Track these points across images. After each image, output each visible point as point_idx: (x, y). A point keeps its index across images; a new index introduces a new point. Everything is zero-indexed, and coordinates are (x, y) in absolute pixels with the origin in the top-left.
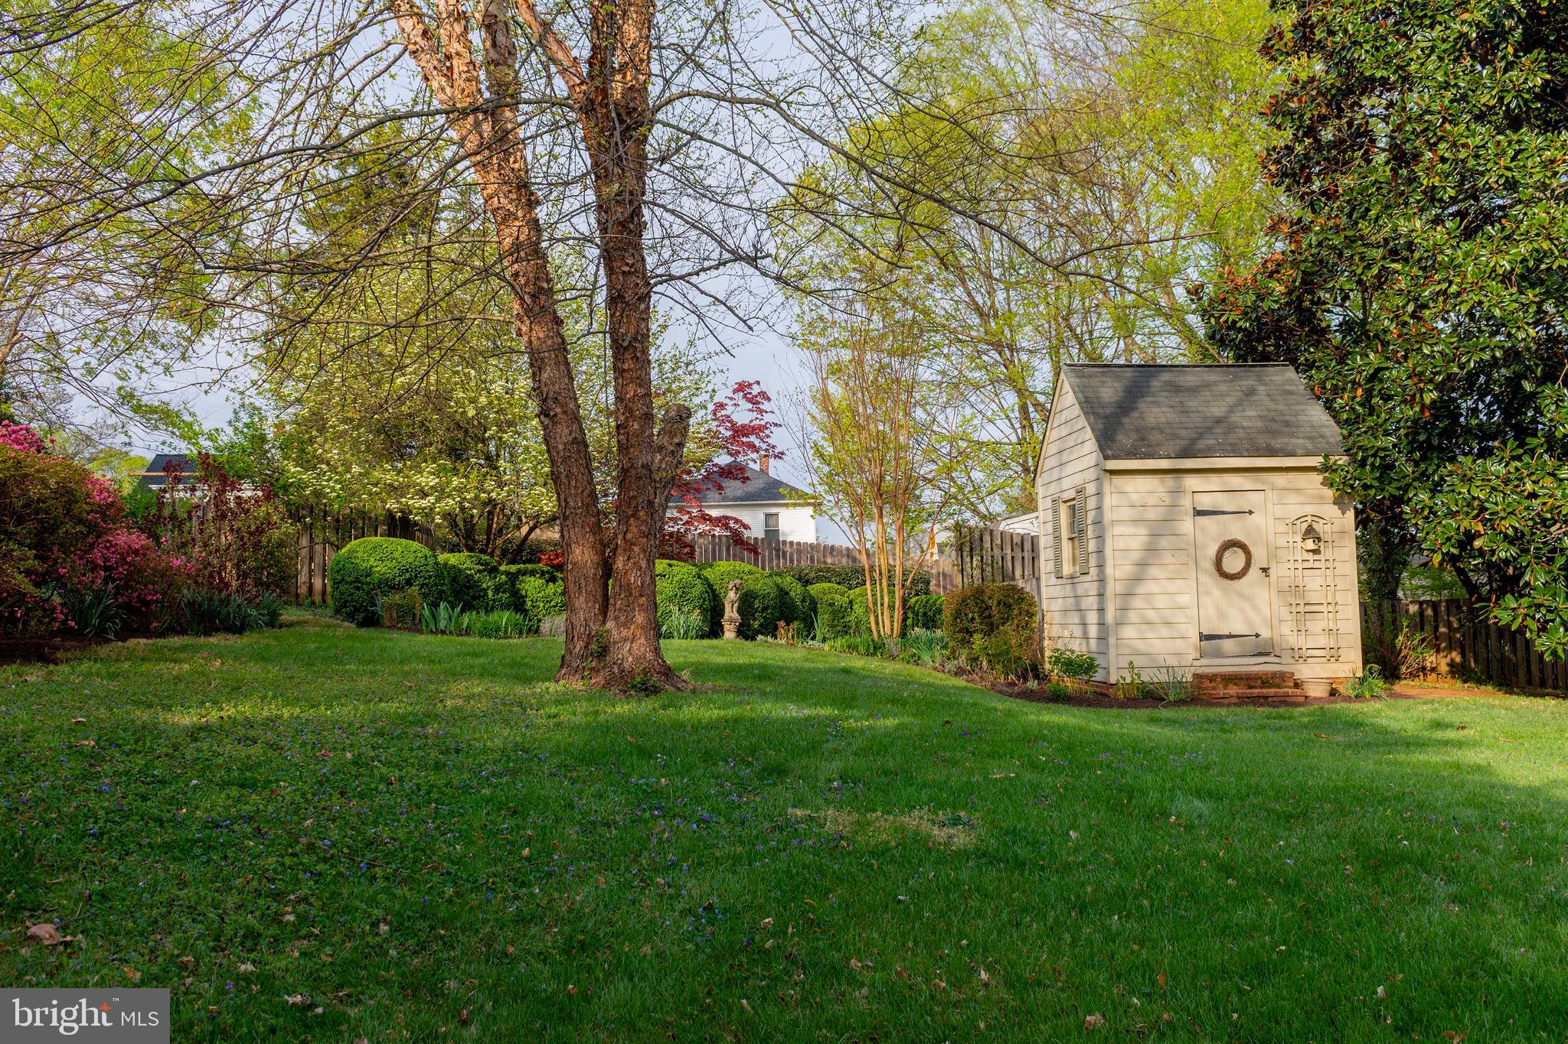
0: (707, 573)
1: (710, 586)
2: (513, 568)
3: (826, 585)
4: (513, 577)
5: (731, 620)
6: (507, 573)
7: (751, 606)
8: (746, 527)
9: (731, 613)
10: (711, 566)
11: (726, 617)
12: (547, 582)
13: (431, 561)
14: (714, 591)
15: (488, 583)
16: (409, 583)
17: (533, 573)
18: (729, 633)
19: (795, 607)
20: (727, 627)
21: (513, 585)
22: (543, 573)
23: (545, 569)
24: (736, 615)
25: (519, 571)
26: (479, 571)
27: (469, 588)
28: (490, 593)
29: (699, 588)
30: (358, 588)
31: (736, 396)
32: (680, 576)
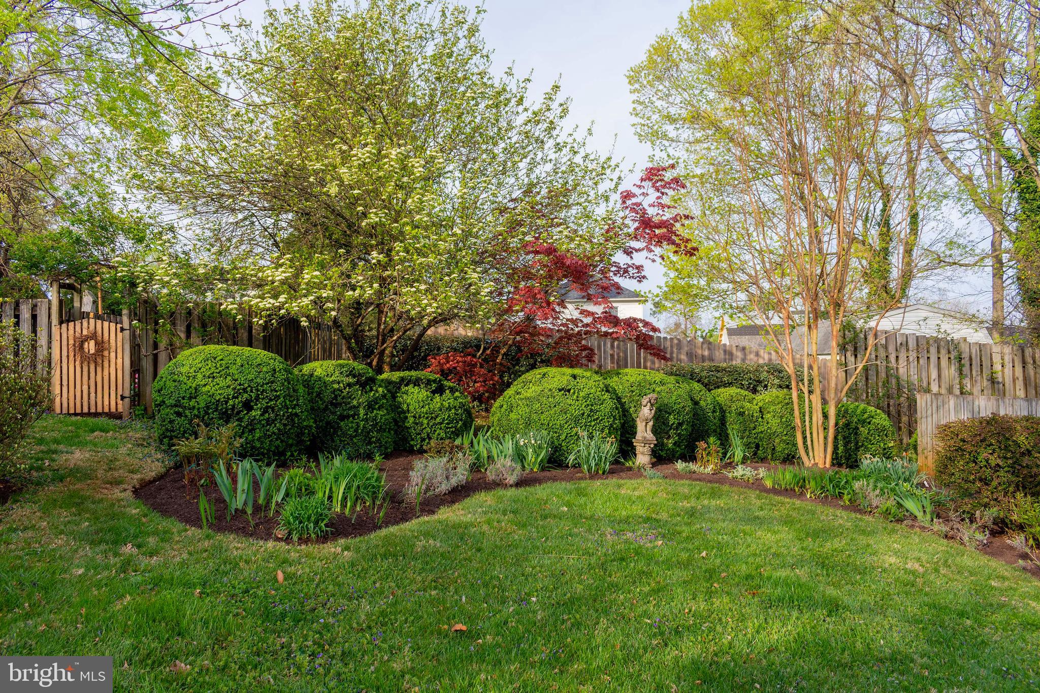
0: (614, 382)
1: (619, 399)
2: (396, 376)
3: (733, 391)
4: (394, 388)
5: (645, 442)
6: (389, 382)
7: (665, 423)
8: (655, 330)
9: (644, 432)
10: (618, 374)
11: (639, 436)
12: (434, 392)
13: (281, 376)
14: (623, 405)
15: (360, 398)
16: (248, 406)
17: (417, 382)
18: (643, 458)
19: (706, 419)
20: (639, 448)
21: (394, 397)
22: (429, 382)
23: (432, 377)
24: (650, 436)
25: (402, 379)
26: (349, 385)
27: (336, 405)
28: (362, 412)
29: (609, 404)
30: (179, 414)
31: (643, 183)
32: (586, 391)
